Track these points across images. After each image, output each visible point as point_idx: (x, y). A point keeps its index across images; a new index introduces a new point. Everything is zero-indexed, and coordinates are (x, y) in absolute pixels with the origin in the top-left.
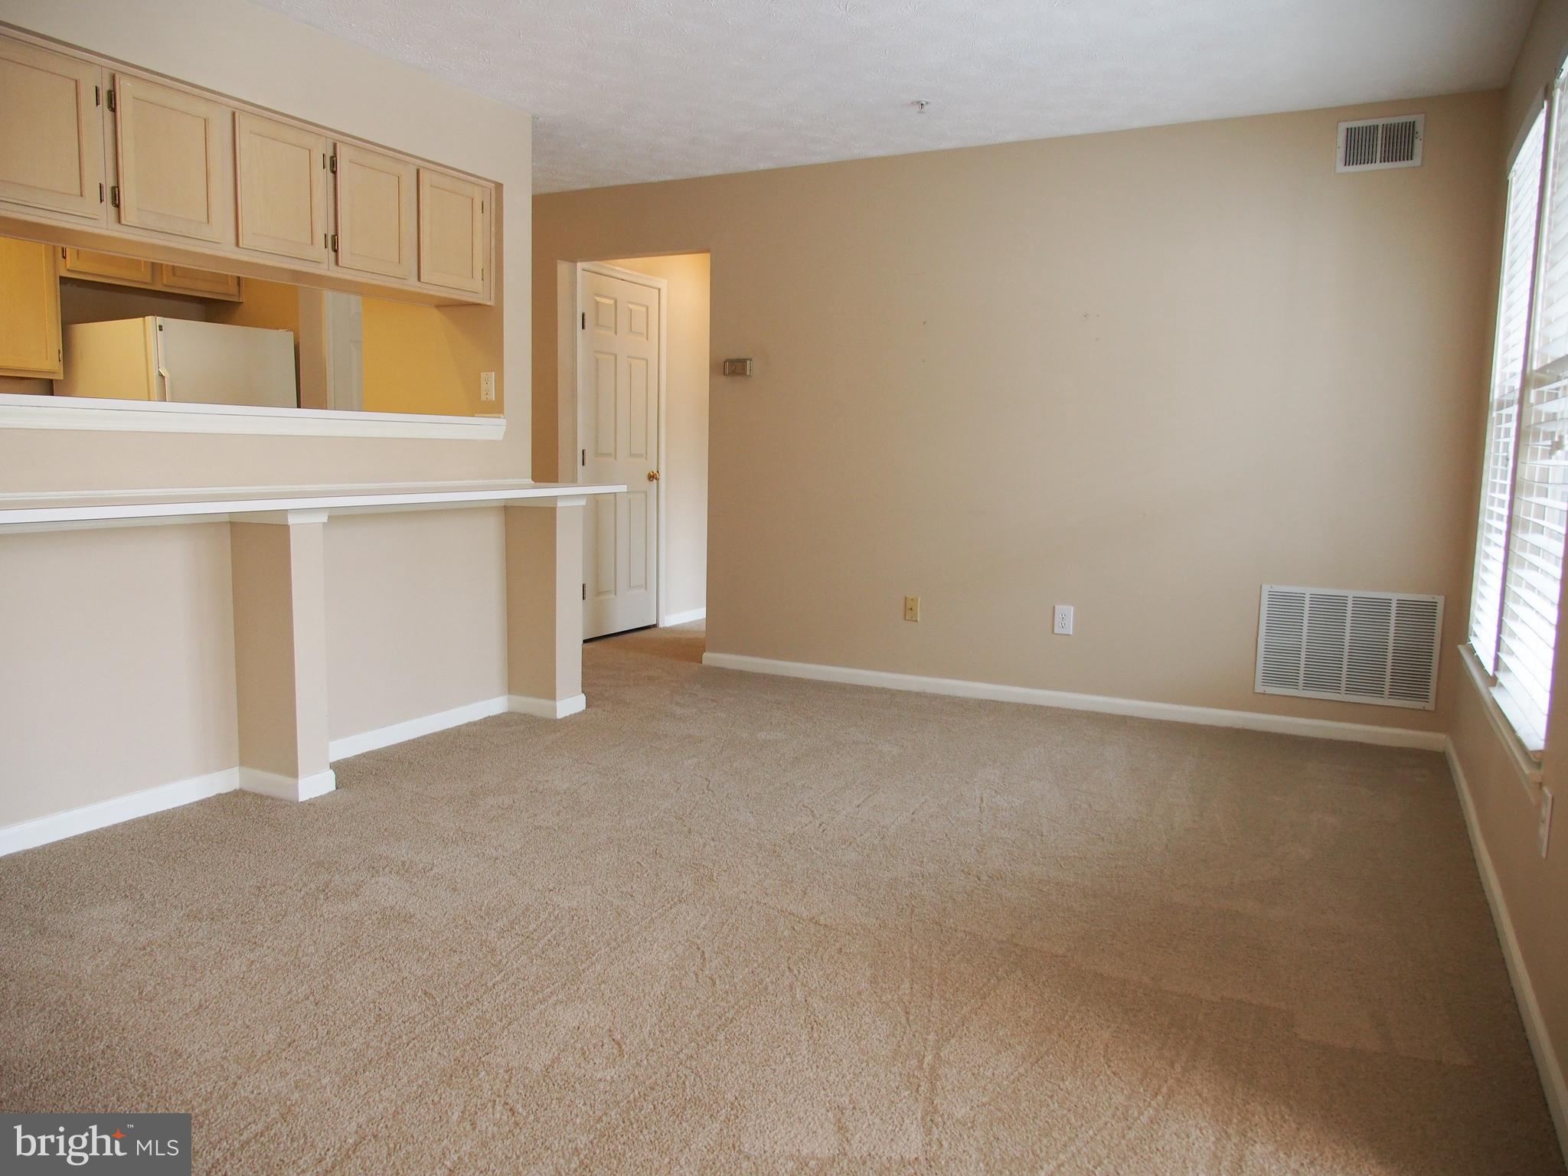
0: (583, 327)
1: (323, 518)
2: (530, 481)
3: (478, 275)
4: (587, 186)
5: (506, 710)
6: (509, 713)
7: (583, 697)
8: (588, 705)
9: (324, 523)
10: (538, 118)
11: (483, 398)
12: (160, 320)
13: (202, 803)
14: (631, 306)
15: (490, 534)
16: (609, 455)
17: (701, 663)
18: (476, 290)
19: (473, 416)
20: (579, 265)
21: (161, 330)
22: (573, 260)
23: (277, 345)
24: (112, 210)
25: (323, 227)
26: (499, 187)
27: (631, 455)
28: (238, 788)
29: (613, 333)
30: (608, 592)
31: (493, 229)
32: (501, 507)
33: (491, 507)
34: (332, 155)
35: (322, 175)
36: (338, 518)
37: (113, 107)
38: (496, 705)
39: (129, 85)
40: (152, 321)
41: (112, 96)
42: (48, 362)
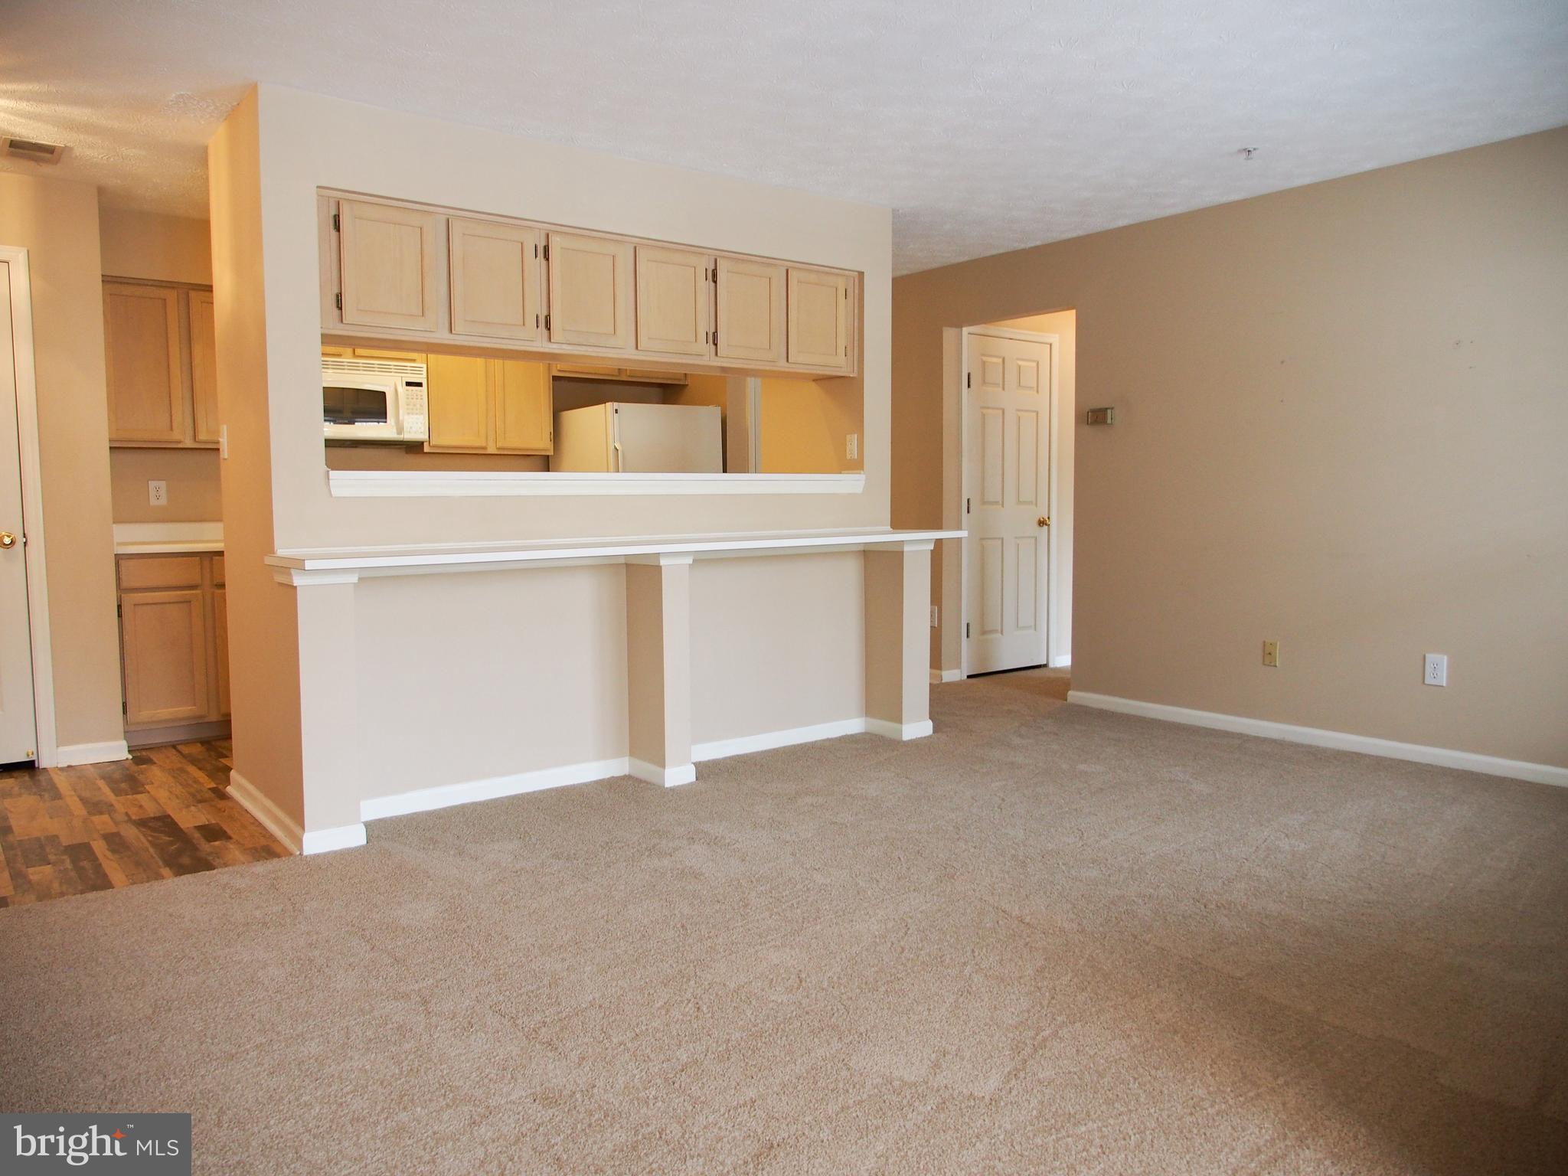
0: (969, 386)
1: (690, 561)
2: (889, 528)
3: (841, 350)
4: (966, 258)
5: (863, 731)
6: (866, 733)
7: (930, 723)
8: (935, 731)
9: (690, 565)
10: (898, 211)
11: (848, 457)
12: (616, 405)
13: (596, 782)
14: (1020, 363)
15: (849, 576)
16: (996, 503)
17: (1066, 700)
18: (840, 364)
19: (841, 473)
20: (965, 330)
21: (616, 412)
22: (959, 325)
23: (707, 418)
24: (545, 332)
25: (704, 326)
26: (861, 274)
27: (1019, 502)
28: (627, 774)
29: (1001, 389)
30: (995, 631)
31: (856, 311)
32: (859, 551)
33: (852, 552)
34: (713, 268)
35: (705, 286)
36: (702, 560)
37: (547, 257)
38: (854, 725)
39: (558, 239)
40: (610, 406)
41: (546, 249)
42: (542, 443)
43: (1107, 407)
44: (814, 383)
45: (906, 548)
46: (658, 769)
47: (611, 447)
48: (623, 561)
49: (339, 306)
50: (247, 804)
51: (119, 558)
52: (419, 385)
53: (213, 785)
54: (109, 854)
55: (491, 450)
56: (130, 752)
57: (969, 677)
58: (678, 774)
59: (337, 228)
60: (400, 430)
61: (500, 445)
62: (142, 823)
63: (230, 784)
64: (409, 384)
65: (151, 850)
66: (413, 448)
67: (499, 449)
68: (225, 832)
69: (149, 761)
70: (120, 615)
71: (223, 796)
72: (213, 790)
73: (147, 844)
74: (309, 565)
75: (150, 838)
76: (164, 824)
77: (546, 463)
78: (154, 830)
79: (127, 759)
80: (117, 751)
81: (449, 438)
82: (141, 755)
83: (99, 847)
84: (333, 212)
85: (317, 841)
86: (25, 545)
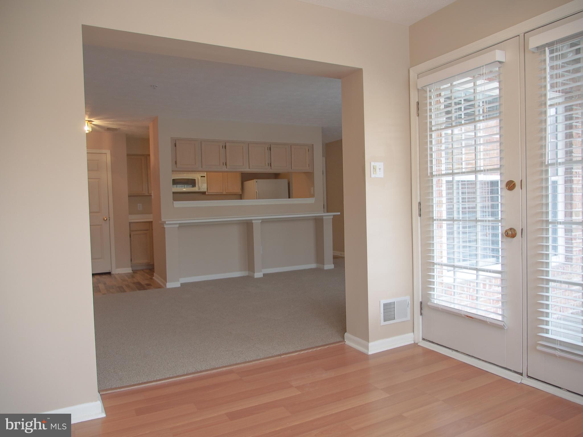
1: (260, 221)
2: (323, 212)
3: (307, 166)
6: (317, 268)
7: (333, 265)
8: (335, 267)
10: (324, 127)
11: (311, 193)
13: (239, 277)
15: (311, 226)
18: (307, 169)
19: (310, 198)
21: (257, 182)
23: (283, 183)
24: (225, 166)
25: (267, 162)
26: (313, 145)
28: (247, 275)
31: (312, 155)
32: (314, 219)
34: (270, 147)
35: (268, 152)
36: (264, 221)
37: (225, 148)
38: (313, 266)
39: (228, 144)
40: (255, 180)
41: (225, 146)
42: (239, 191)
45: (324, 218)
46: (253, 273)
47: (255, 192)
48: (245, 221)
49: (176, 164)
50: (157, 280)
51: (130, 223)
52: (204, 177)
53: (150, 277)
54: (126, 287)
55: (224, 193)
56: (132, 271)
58: (258, 275)
59: (175, 146)
60: (199, 189)
61: (226, 192)
62: (134, 283)
63: (153, 276)
64: (201, 177)
65: (134, 287)
66: (204, 193)
67: (226, 193)
68: (151, 284)
69: (136, 273)
70: (130, 237)
71: (152, 279)
72: (150, 278)
74: (167, 222)
76: (139, 283)
77: (241, 197)
78: (136, 284)
79: (132, 272)
80: (129, 270)
81: (214, 190)
82: (135, 272)
83: (124, 286)
84: (175, 143)
85: (170, 285)
86: (109, 220)
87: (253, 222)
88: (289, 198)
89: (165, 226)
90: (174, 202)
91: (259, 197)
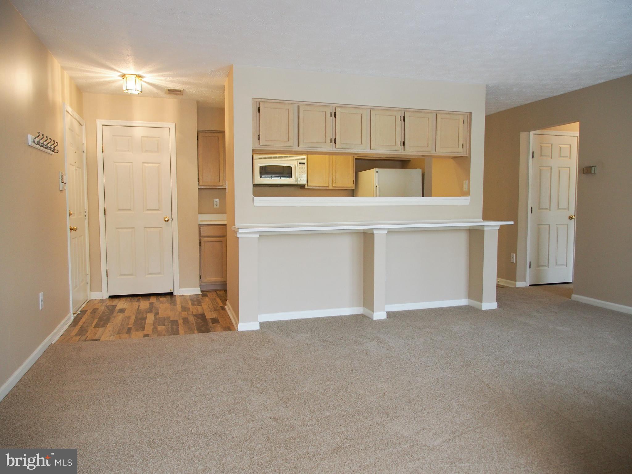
0: (533, 157)
1: (386, 232)
2: (481, 220)
3: (461, 146)
4: (530, 102)
5: (467, 305)
6: (468, 306)
7: (496, 304)
9: (386, 233)
10: (489, 85)
11: (464, 190)
12: (377, 169)
13: (349, 316)
14: (560, 146)
15: (462, 240)
16: (546, 209)
17: (571, 299)
18: (460, 152)
19: (461, 197)
20: (531, 133)
21: (377, 172)
22: (528, 130)
24: (334, 144)
25: (399, 139)
26: (471, 113)
27: (559, 208)
28: (362, 313)
29: (550, 158)
30: (545, 266)
31: (468, 129)
32: (467, 230)
33: (464, 229)
34: (404, 116)
35: (399, 123)
36: (391, 232)
37: (335, 116)
38: (463, 302)
39: (340, 109)
40: (375, 170)
41: (335, 113)
42: (350, 184)
43: (592, 166)
44: (451, 159)
45: (486, 229)
46: (371, 312)
47: (375, 186)
48: (362, 231)
49: (259, 139)
50: (229, 313)
51: (200, 226)
52: (304, 163)
53: (222, 305)
54: (182, 324)
55: (331, 187)
56: (201, 292)
57: (530, 285)
58: (379, 315)
59: (259, 112)
60: (296, 181)
61: (334, 185)
62: (195, 316)
63: (226, 305)
64: (300, 163)
65: (195, 324)
66: (302, 187)
67: (334, 187)
68: (219, 321)
69: (206, 295)
70: (200, 245)
71: (223, 308)
72: (221, 307)
73: (194, 322)
74: (240, 230)
75: (196, 321)
76: (202, 317)
77: (353, 193)
78: (198, 318)
79: (200, 294)
80: (197, 291)
81: (316, 183)
82: (204, 293)
83: (180, 322)
84: (258, 106)
85: (244, 326)
86: (172, 220)
87: (375, 232)
88: (423, 196)
89: (239, 236)
90: (255, 198)
91: (379, 193)
